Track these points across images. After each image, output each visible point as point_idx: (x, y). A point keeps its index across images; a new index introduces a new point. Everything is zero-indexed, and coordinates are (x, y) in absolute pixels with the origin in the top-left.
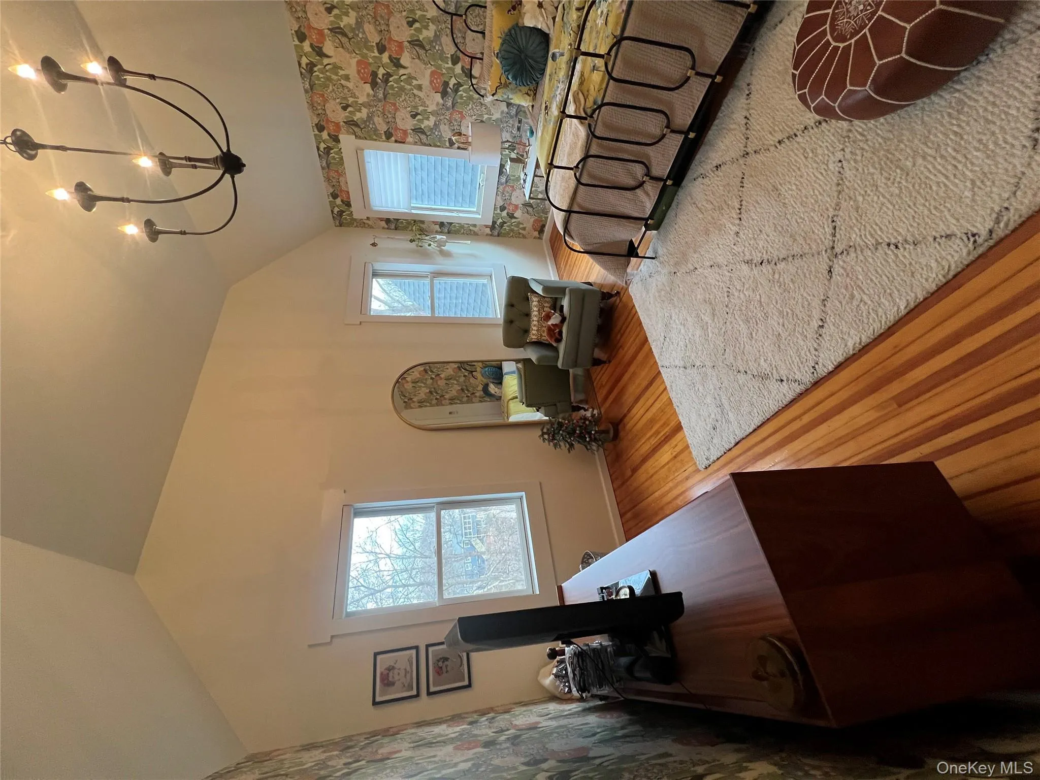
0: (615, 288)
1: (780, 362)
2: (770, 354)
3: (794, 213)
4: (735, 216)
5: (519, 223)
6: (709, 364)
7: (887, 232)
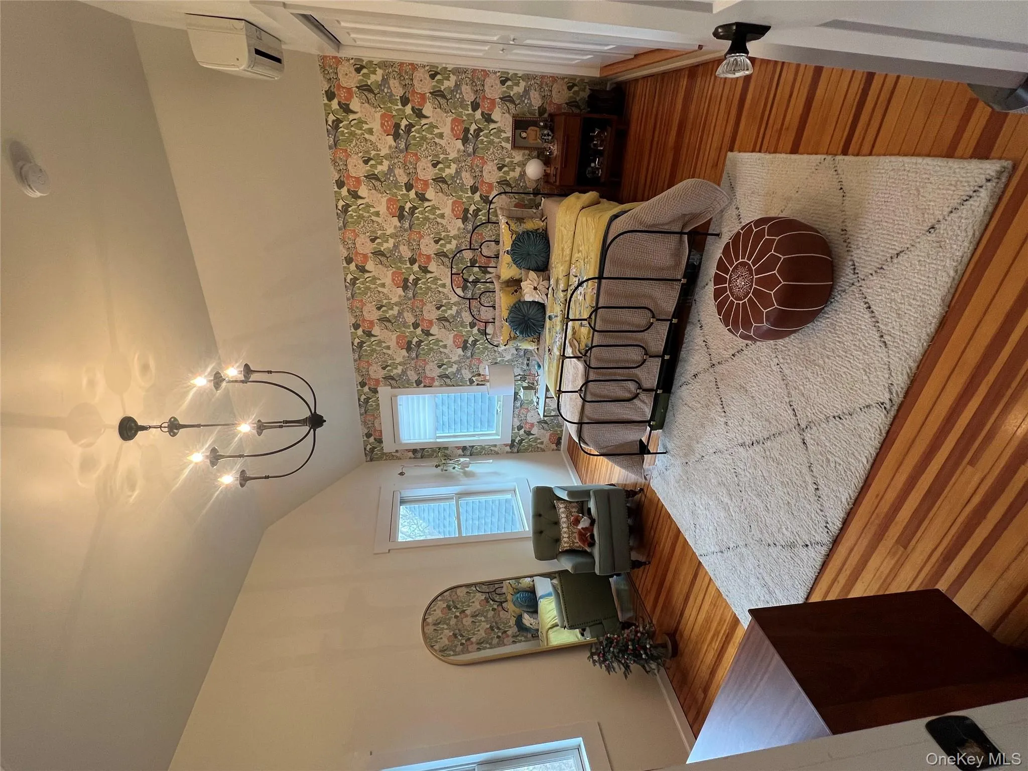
0: (637, 486)
1: (799, 529)
2: (788, 523)
3: (761, 403)
4: (720, 410)
5: (537, 439)
6: (741, 543)
7: (829, 409)
